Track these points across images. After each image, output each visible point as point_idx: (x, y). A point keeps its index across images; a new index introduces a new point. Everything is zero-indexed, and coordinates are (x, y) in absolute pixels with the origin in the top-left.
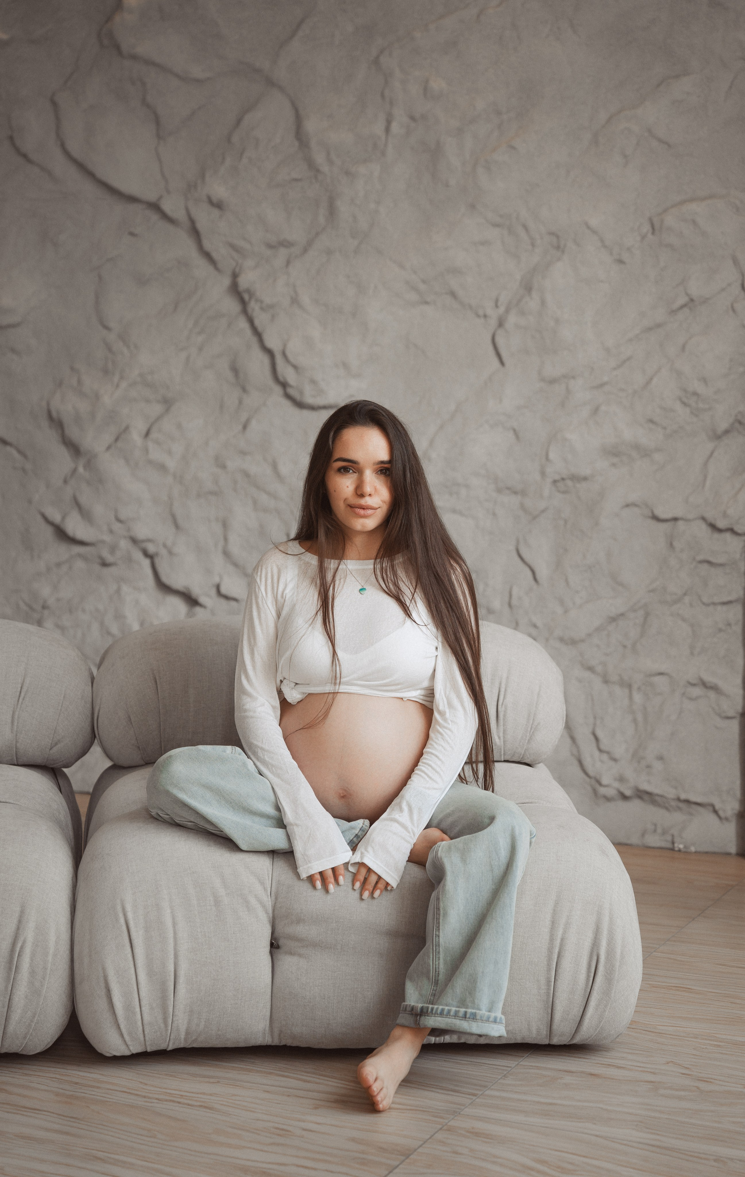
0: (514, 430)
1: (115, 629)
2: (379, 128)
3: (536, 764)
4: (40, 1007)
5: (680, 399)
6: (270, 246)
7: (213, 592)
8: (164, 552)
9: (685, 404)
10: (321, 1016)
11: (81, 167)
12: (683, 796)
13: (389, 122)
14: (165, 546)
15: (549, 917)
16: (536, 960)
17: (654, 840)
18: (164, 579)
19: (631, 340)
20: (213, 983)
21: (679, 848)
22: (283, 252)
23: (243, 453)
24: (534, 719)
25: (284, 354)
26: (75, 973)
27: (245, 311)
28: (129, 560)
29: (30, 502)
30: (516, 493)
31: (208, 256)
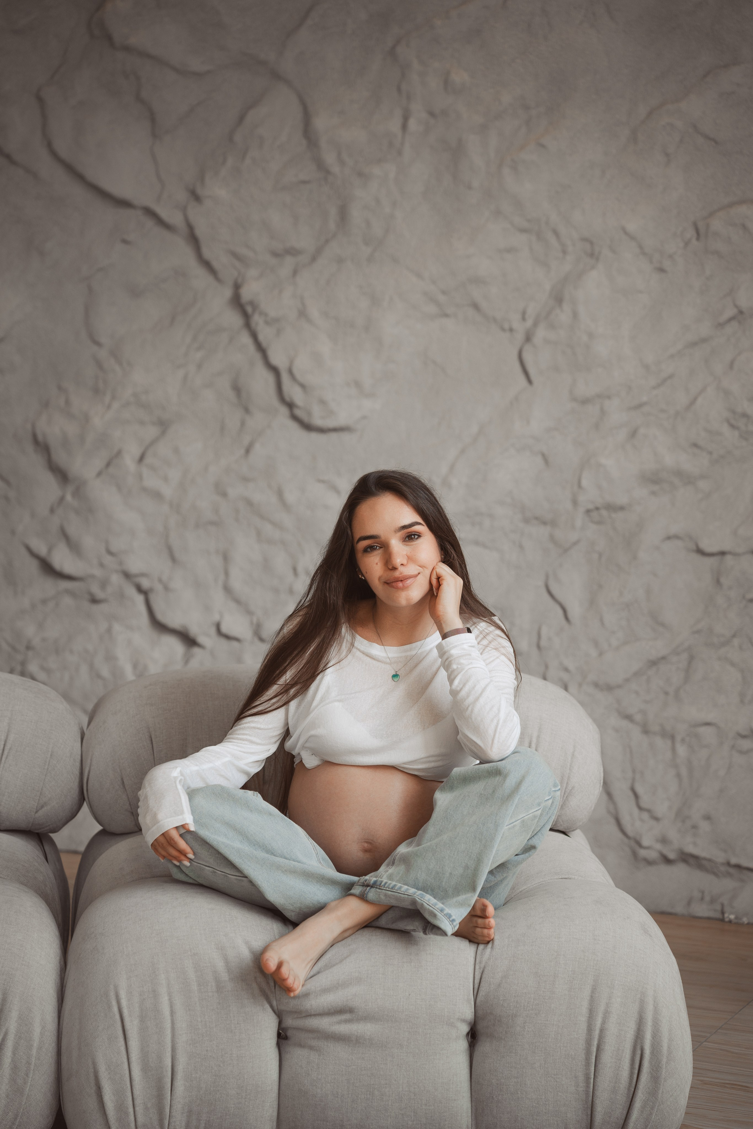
0: (544, 455)
1: (105, 672)
2: (394, 126)
3: (570, 831)
4: (23, 1106)
5: (728, 421)
6: (275, 254)
7: (213, 631)
8: (159, 587)
9: (732, 426)
10: (334, 1117)
11: (70, 169)
12: (734, 861)
13: (406, 119)
14: (160, 580)
15: (585, 1004)
16: (573, 1053)
17: (702, 910)
18: (160, 617)
19: (672, 356)
20: (215, 1080)
21: (730, 919)
22: (289, 261)
23: (246, 480)
24: (567, 783)
25: (290, 372)
26: (62, 1068)
27: (248, 325)
28: (121, 596)
29: (13, 533)
30: (545, 523)
31: (207, 265)
